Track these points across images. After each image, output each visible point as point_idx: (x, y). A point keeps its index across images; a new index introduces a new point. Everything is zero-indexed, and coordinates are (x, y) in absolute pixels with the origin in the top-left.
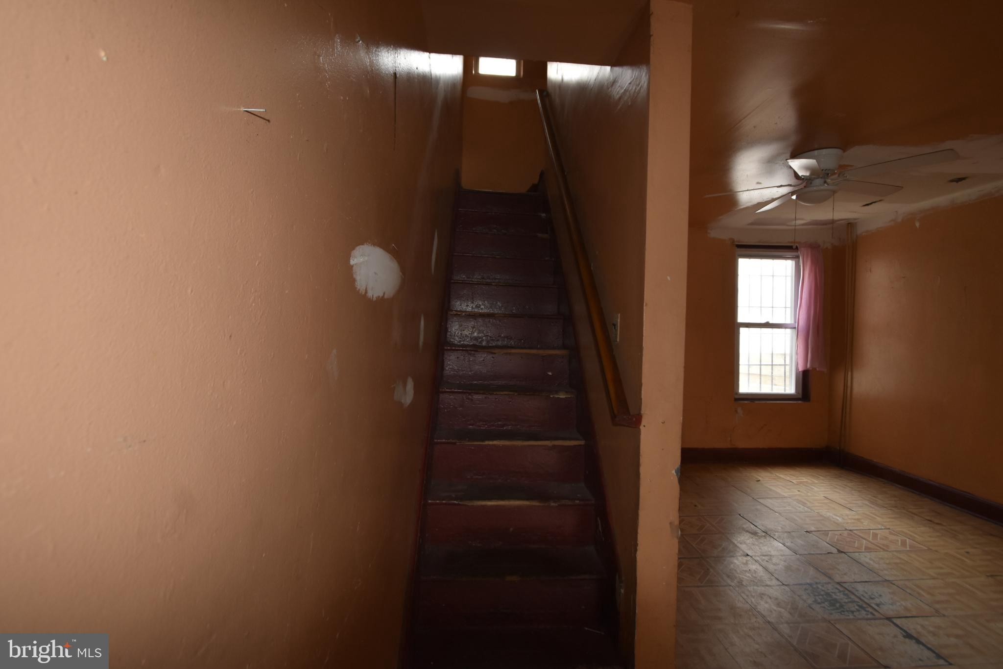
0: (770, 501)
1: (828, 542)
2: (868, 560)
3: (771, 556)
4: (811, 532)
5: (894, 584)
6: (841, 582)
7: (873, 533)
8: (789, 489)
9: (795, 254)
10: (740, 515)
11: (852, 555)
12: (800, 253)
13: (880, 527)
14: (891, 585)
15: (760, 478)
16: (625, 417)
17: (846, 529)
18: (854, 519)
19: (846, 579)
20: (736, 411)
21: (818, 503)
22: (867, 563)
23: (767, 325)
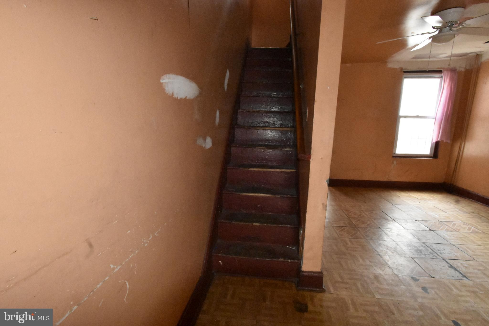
0: (401, 206)
1: (426, 226)
2: (444, 235)
3: (392, 229)
4: (419, 220)
5: (454, 246)
6: (425, 243)
7: (453, 223)
8: (414, 201)
9: (440, 75)
10: (382, 211)
11: (436, 232)
12: (443, 74)
13: (459, 221)
14: (453, 246)
15: (400, 196)
16: (302, 155)
17: (439, 221)
18: (446, 217)
19: (428, 241)
20: (393, 163)
21: (428, 208)
22: (443, 236)
23: (417, 117)
